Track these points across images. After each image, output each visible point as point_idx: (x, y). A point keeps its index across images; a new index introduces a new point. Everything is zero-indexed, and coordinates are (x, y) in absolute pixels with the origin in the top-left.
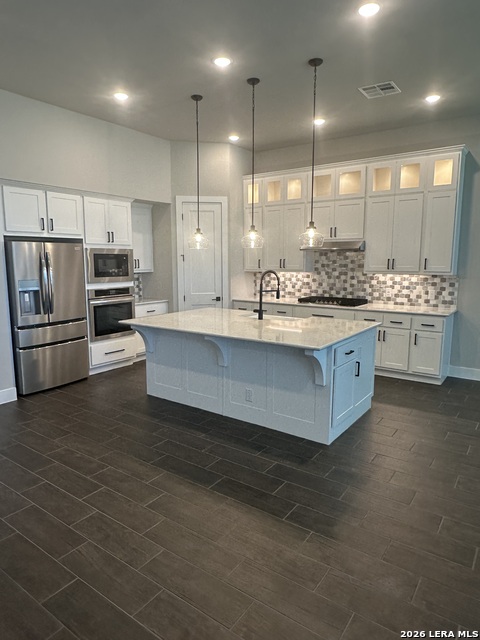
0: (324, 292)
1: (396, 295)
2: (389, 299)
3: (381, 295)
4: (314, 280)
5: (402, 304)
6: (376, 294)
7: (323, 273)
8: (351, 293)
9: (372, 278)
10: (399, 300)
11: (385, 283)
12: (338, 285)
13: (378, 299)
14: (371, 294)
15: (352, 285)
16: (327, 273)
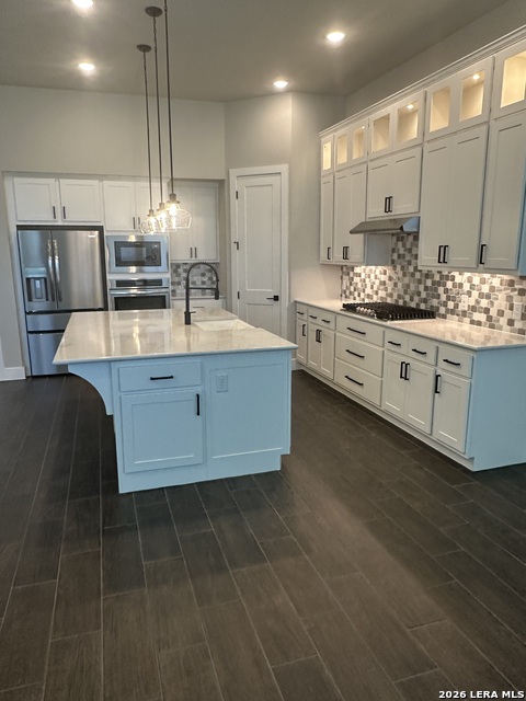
0: (399, 297)
1: (474, 309)
2: (464, 314)
3: (456, 306)
4: (390, 279)
5: (479, 323)
6: (451, 305)
7: (399, 267)
8: (425, 301)
9: (447, 278)
10: (478, 316)
11: (461, 285)
12: (413, 287)
13: (453, 312)
14: (445, 304)
15: (426, 288)
16: (403, 268)
